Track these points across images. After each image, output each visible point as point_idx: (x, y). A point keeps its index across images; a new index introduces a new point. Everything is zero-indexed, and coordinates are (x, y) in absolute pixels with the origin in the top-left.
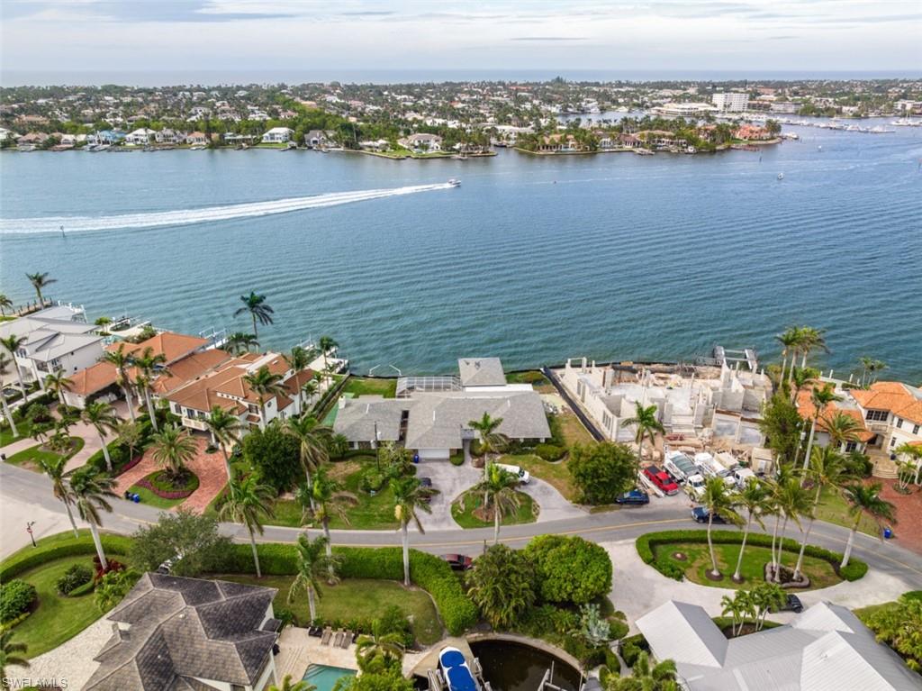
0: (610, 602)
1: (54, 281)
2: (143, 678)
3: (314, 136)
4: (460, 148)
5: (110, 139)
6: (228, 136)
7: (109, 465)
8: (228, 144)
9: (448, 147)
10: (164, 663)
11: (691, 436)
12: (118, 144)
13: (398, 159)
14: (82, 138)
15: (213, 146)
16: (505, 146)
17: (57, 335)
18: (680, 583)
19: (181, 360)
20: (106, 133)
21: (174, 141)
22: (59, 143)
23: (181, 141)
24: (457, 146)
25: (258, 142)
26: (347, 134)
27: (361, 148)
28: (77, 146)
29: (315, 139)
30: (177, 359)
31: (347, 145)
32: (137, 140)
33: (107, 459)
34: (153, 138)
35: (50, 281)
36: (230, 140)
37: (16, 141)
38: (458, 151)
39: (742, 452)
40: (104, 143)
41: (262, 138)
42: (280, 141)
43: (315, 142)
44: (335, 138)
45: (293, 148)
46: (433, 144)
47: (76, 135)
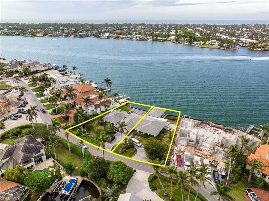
0: (127, 187)
1: (77, 69)
2: (5, 154)
3: (182, 39)
4: (225, 46)
5: (130, 37)
6: (159, 38)
7: (57, 111)
8: (158, 40)
9: (221, 45)
10: (12, 152)
11: (206, 150)
12: (131, 38)
13: (202, 48)
14: (124, 36)
15: (153, 40)
16: (244, 46)
17: (68, 81)
18: (152, 192)
19: (86, 92)
20: (130, 35)
21: (145, 38)
22: (119, 37)
23: (147, 38)
24: (224, 45)
25: (166, 40)
26: (190, 39)
27: (193, 44)
28: (122, 38)
29: (181, 40)
30: (85, 91)
31: (190, 42)
32: (136, 38)
33: (56, 110)
34: (140, 37)
35: (76, 69)
36: (159, 39)
37: (110, 36)
38: (224, 47)
39: (218, 162)
40: (128, 38)
41: (167, 39)
42: (172, 40)
43: (181, 41)
44: (187, 40)
45: (174, 42)
46: (217, 44)
47: (123, 36)
